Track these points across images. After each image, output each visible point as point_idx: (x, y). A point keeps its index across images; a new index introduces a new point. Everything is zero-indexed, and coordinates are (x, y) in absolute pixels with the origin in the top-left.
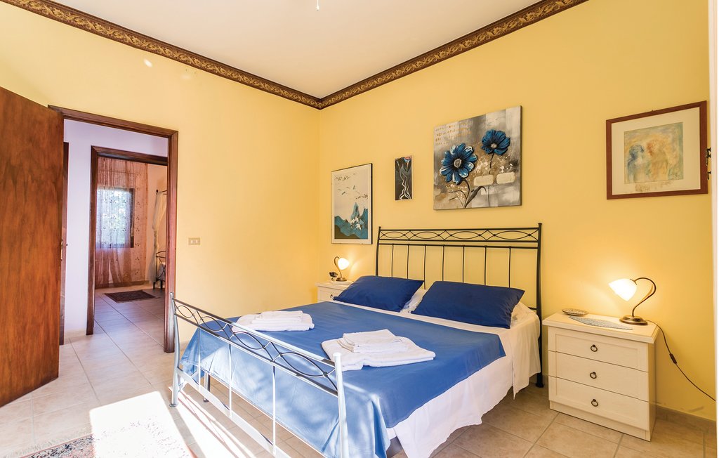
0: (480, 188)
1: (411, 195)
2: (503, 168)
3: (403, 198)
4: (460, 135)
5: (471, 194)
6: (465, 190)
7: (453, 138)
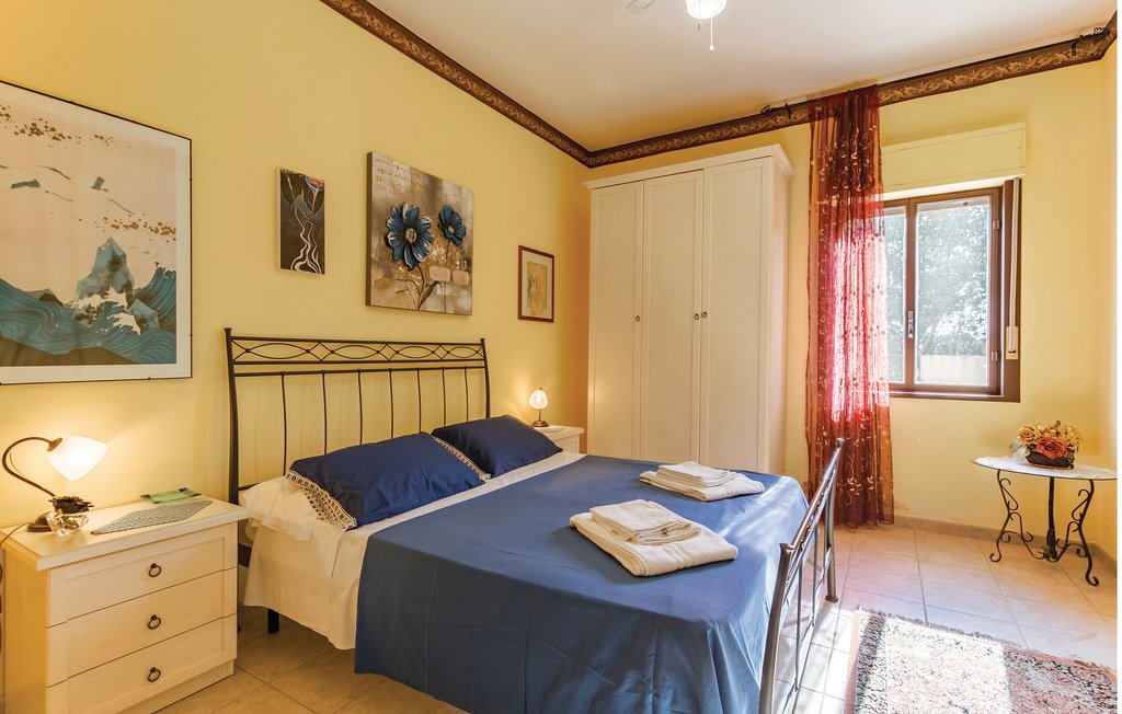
0: (436, 282)
1: (322, 266)
2: (458, 263)
3: (302, 268)
4: (412, 190)
5: (426, 289)
6: (418, 281)
7: (403, 190)
